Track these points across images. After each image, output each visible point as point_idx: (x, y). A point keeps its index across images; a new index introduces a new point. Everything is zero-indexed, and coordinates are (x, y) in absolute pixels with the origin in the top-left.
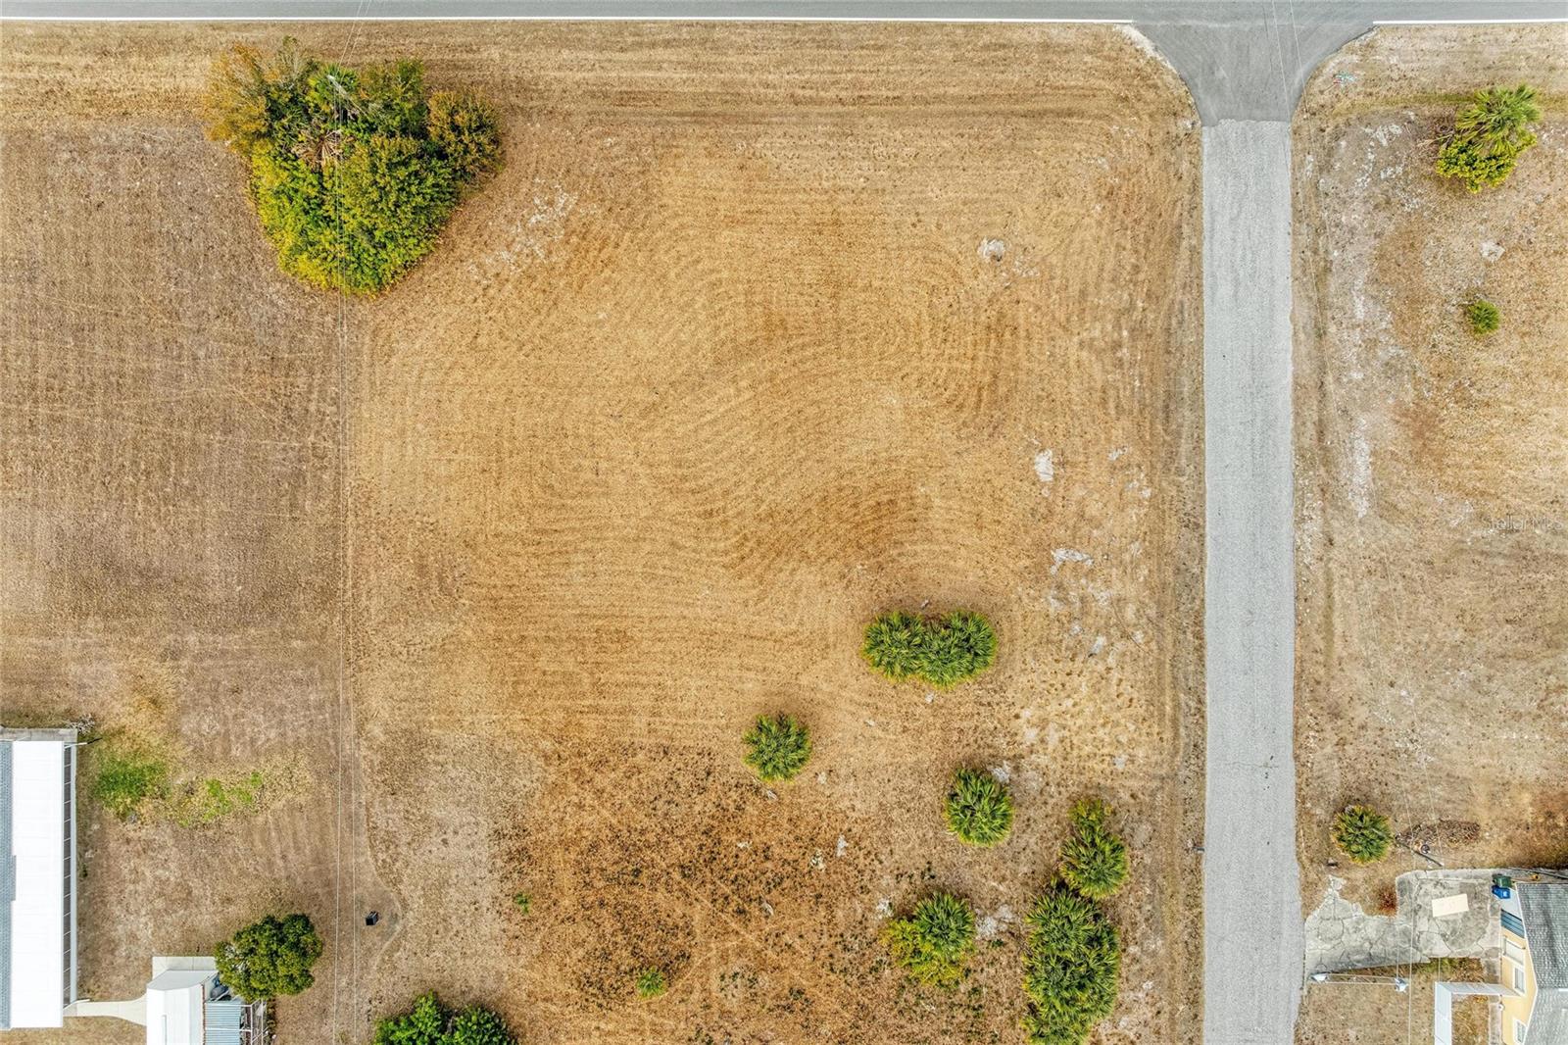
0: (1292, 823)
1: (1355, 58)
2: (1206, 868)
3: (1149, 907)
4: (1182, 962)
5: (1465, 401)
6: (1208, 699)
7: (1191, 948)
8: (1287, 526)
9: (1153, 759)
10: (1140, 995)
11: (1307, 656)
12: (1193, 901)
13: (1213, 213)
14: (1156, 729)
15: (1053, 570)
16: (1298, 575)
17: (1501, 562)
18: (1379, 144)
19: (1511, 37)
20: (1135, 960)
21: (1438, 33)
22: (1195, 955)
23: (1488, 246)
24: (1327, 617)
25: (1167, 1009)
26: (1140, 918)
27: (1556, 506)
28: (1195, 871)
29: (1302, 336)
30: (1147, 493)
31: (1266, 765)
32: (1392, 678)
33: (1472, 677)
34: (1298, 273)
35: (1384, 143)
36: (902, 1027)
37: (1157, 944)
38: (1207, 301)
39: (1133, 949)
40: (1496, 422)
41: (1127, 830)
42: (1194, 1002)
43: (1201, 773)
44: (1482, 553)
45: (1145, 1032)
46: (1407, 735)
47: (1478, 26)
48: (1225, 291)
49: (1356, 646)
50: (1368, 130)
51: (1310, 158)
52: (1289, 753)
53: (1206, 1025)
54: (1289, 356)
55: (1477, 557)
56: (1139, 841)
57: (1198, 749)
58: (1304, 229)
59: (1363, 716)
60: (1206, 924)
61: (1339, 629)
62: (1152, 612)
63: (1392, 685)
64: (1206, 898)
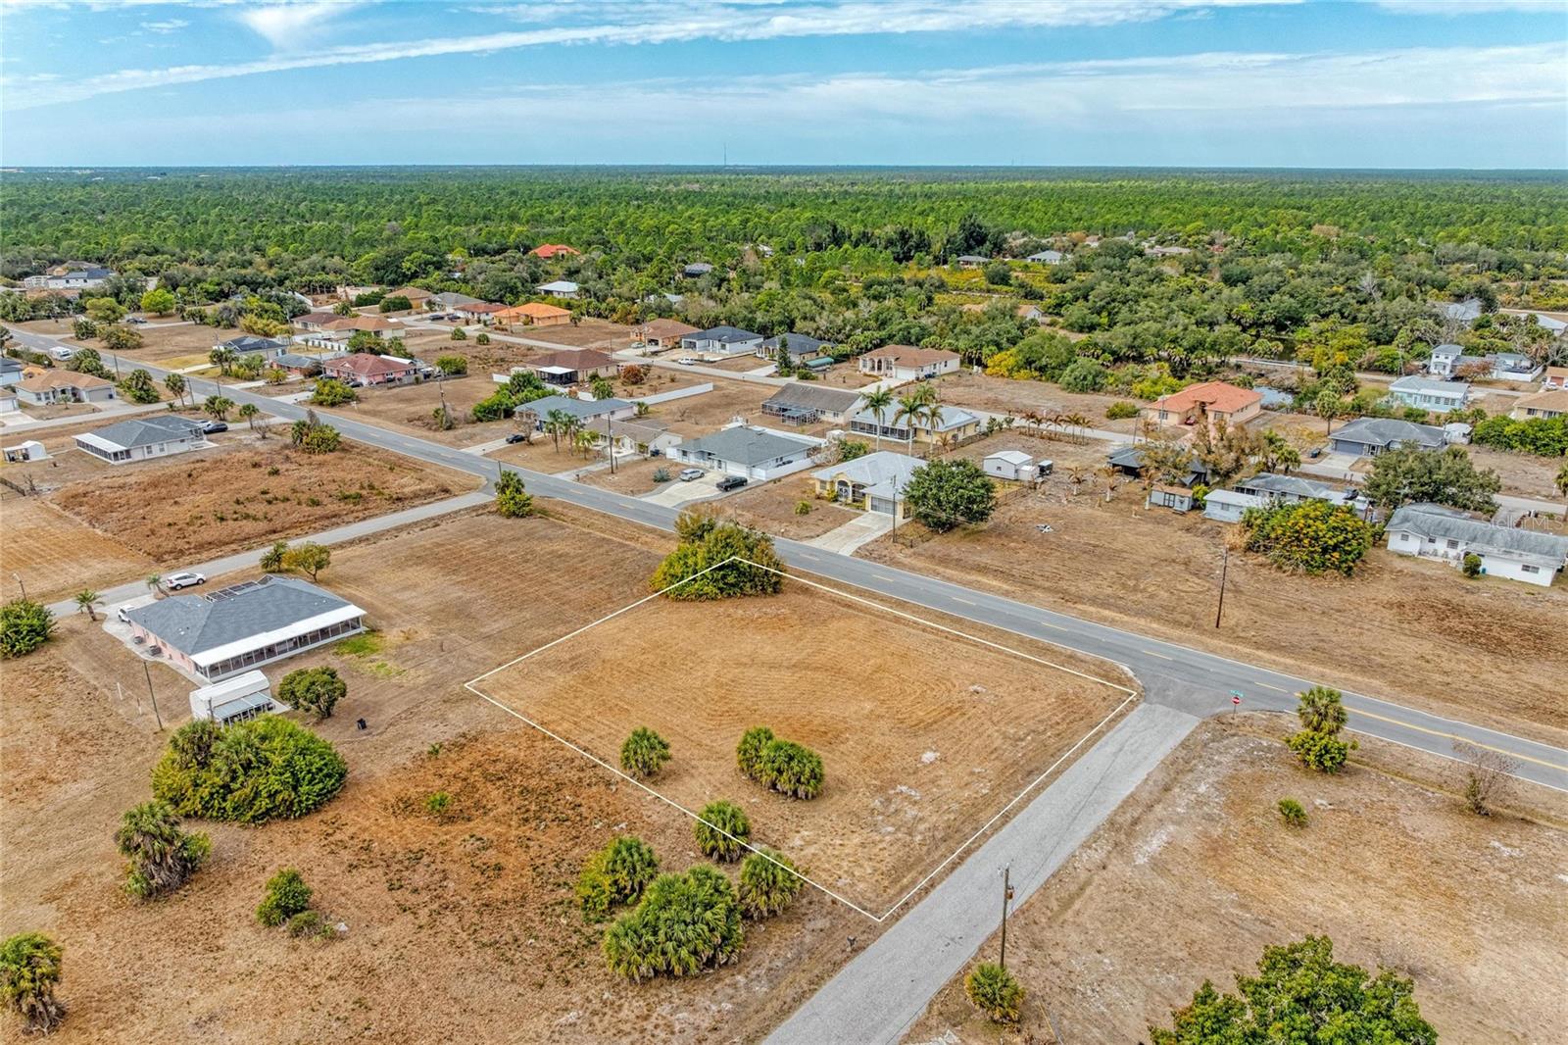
0: (943, 981)
2: (848, 967)
3: (780, 964)
4: (769, 1011)
5: (1262, 851)
6: (939, 888)
7: (786, 1007)
8: (1074, 844)
9: (868, 895)
10: (714, 1008)
11: (1038, 905)
12: (817, 982)
13: (1125, 725)
14: (886, 883)
15: (892, 792)
16: (1064, 867)
20: (734, 986)
22: (784, 1012)
23: (1321, 801)
24: (1072, 899)
25: (724, 1033)
26: (766, 964)
28: (837, 966)
29: (1150, 783)
30: (985, 791)
31: (952, 939)
32: (1102, 948)
33: (1179, 983)
34: (1167, 763)
37: (761, 989)
39: (740, 978)
40: (1285, 871)
41: (810, 916)
43: (895, 919)
44: (1232, 922)
45: (690, 1031)
46: (1091, 984)
48: (1109, 749)
49: (1084, 919)
51: (1208, 734)
52: (978, 943)
54: (1134, 786)
55: (1226, 922)
56: (810, 926)
57: (907, 906)
58: (1184, 752)
59: (1060, 958)
60: (813, 999)
61: (1078, 905)
62: (939, 835)
63: (1099, 952)
64: (830, 985)
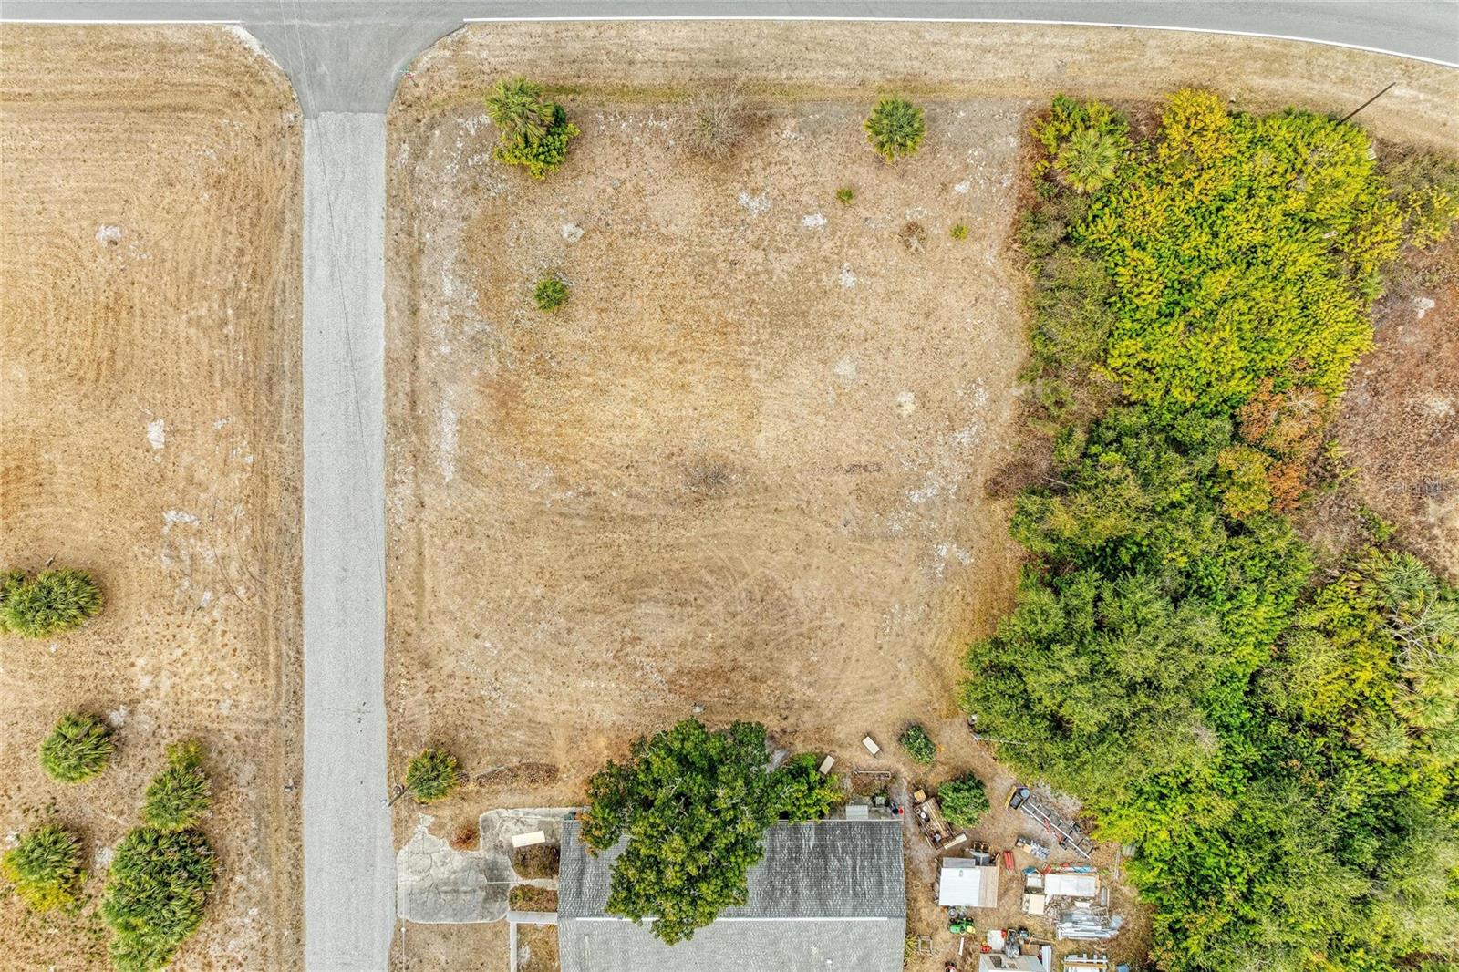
0: (384, 764)
1: (448, 53)
2: (305, 804)
3: (254, 840)
4: (286, 891)
5: (546, 373)
6: (305, 650)
7: (294, 878)
8: (379, 490)
9: (257, 704)
10: (247, 920)
11: (398, 609)
12: (295, 835)
13: (312, 200)
14: (259, 677)
15: (166, 530)
16: (389, 535)
17: (580, 523)
18: (467, 133)
19: (590, 33)
20: (241, 888)
21: (523, 29)
22: (297, 884)
23: (567, 229)
24: (418, 573)
25: (273, 933)
26: (245, 850)
27: (632, 471)
28: (296, 807)
29: (394, 313)
30: (249, 459)
31: (359, 711)
32: (477, 631)
33: (552, 629)
34: (391, 254)
35: (473, 132)
36: (29, 949)
37: (262, 874)
38: (306, 281)
39: (239, 878)
40: (576, 393)
41: (233, 769)
42: (297, 927)
43: (300, 719)
44: (561, 514)
45: (251, 954)
46: (490, 683)
47: (560, 23)
48: (322, 271)
49: (444, 600)
50: (460, 120)
51: (406, 146)
52: (381, 699)
53: (308, 949)
54: (381, 332)
55: (556, 518)
56: (242, 780)
57: (297, 695)
58: (397, 213)
59: (451, 666)
60: (306, 856)
61: (429, 582)
62: (255, 570)
63: (477, 637)
64: (307, 832)
